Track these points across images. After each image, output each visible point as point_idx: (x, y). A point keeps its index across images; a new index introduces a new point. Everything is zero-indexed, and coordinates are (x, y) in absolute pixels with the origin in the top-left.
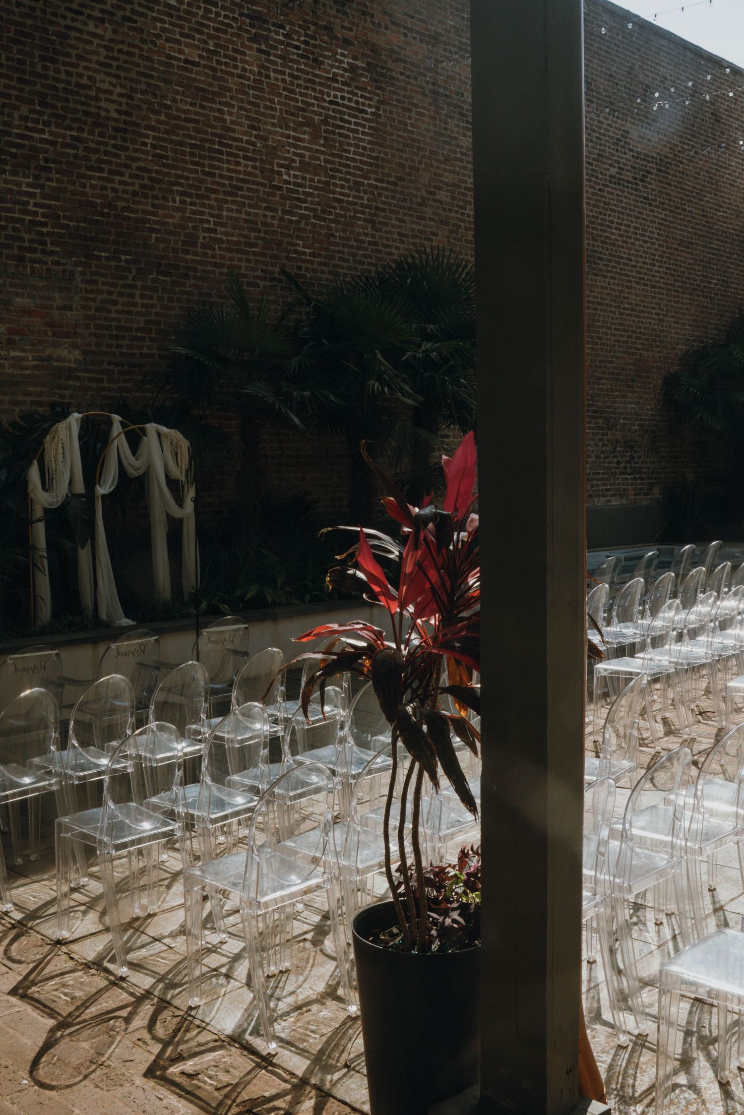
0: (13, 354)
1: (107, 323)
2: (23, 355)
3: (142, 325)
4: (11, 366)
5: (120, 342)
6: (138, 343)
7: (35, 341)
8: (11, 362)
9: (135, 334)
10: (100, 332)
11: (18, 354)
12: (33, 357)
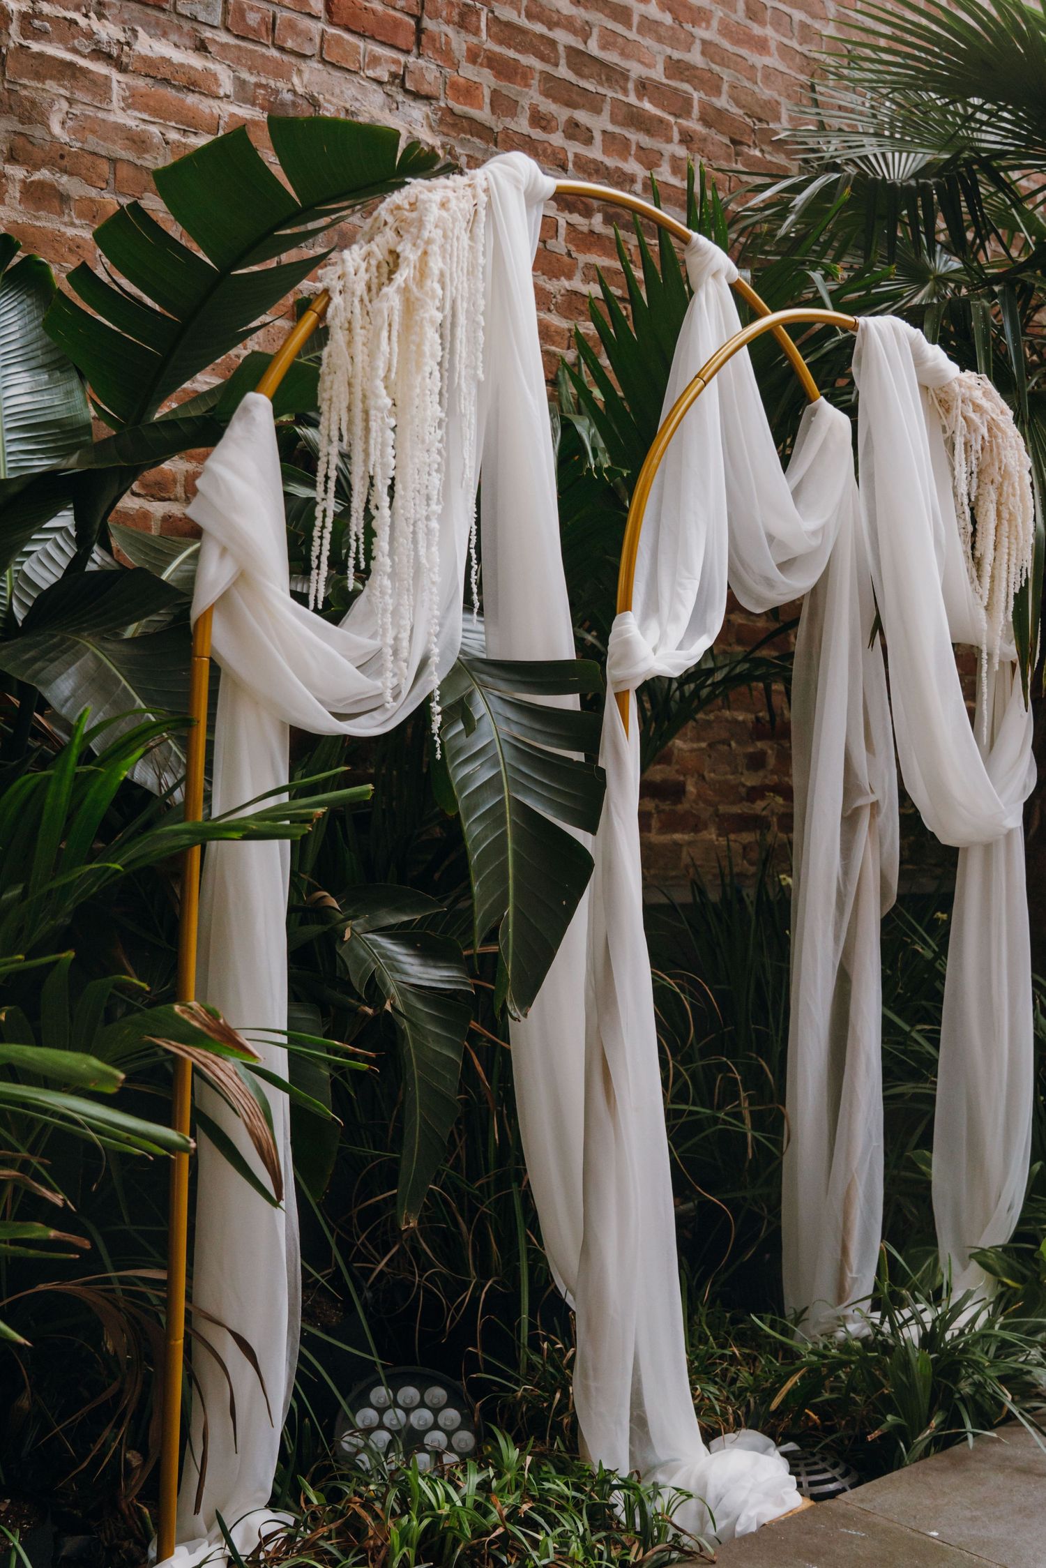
0: (149, 46)
1: (539, 28)
2: (196, 61)
3: (658, 74)
4: (133, 101)
5: (582, 116)
6: (646, 141)
7: (253, 19)
8: (141, 83)
9: (632, 99)
10: (511, 54)
11: (180, 57)
12: (241, 83)
